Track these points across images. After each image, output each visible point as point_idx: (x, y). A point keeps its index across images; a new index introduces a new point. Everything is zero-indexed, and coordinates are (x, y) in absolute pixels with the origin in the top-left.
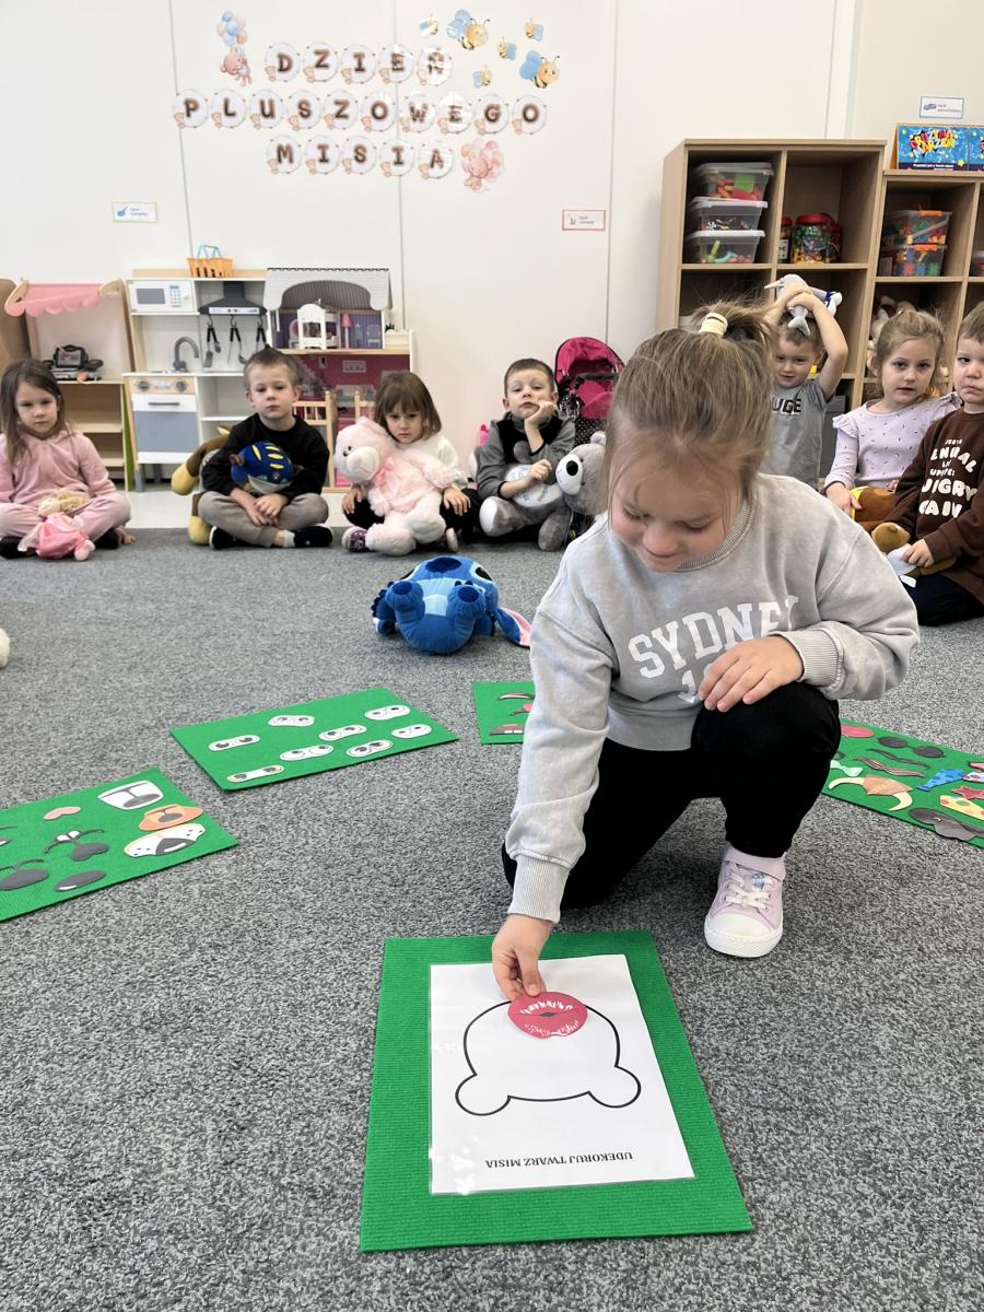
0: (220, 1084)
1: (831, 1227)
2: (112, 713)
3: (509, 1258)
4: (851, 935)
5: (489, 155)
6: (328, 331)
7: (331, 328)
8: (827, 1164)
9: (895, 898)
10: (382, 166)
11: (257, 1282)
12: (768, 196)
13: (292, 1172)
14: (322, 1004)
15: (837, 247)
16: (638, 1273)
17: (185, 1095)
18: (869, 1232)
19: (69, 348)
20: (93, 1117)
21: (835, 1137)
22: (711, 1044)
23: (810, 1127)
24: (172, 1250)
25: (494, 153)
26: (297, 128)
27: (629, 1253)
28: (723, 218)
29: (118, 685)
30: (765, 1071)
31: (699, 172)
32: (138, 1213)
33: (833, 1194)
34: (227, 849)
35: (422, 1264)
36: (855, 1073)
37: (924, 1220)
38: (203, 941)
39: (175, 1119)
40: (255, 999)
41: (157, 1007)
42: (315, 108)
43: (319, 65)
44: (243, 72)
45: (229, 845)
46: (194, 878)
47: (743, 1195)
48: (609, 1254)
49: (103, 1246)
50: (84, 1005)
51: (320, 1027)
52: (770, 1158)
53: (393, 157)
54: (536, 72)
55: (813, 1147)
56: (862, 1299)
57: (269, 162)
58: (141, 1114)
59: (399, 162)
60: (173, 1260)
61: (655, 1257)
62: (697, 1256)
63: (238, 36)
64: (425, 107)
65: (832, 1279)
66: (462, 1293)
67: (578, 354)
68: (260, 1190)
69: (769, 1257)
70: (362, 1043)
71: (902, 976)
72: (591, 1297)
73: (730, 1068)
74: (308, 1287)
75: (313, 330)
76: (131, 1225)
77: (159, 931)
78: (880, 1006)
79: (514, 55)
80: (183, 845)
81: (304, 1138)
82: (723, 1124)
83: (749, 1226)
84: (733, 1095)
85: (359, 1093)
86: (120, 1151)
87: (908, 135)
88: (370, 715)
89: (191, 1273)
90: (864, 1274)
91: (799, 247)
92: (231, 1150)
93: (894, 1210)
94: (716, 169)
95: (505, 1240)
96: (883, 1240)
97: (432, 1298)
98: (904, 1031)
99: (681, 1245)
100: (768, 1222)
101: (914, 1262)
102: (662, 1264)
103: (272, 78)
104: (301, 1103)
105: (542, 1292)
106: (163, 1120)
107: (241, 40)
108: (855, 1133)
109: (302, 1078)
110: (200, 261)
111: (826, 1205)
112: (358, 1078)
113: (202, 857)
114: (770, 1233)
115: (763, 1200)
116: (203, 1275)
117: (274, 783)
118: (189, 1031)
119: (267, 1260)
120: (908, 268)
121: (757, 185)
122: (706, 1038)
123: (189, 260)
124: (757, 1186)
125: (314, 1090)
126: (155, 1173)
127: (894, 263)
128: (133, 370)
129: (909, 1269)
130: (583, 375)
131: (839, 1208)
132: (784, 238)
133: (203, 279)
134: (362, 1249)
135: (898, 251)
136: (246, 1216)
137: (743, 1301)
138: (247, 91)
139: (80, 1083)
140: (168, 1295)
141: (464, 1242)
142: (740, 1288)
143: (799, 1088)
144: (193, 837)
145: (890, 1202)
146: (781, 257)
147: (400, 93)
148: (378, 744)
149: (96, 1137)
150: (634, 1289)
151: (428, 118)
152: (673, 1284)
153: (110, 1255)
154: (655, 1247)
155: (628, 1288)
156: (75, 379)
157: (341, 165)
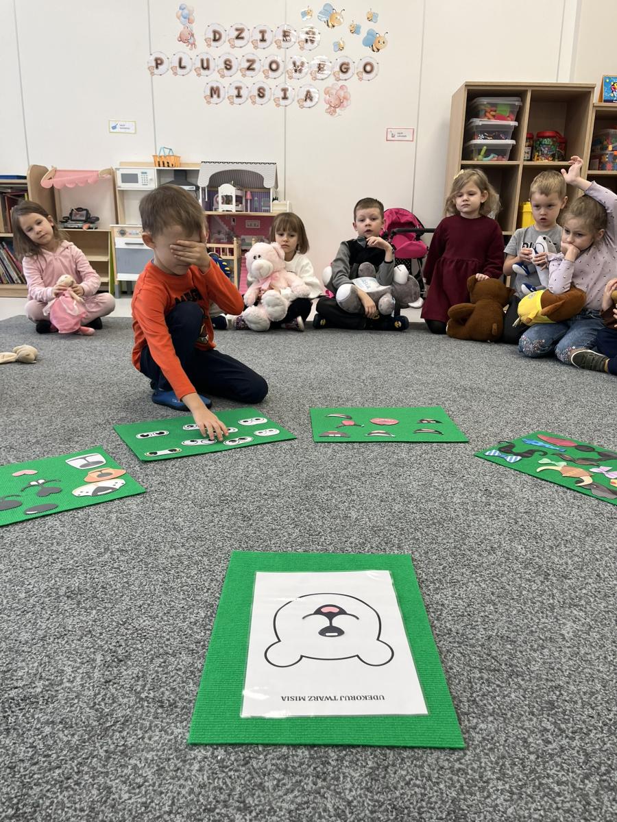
0: (111, 632)
1: (523, 749)
2: (79, 415)
3: (291, 753)
4: (549, 564)
5: (342, 93)
6: (236, 201)
7: (239, 199)
8: (522, 707)
9: (582, 542)
10: (274, 100)
11: (114, 759)
12: (518, 118)
13: (149, 690)
14: (185, 588)
15: (563, 152)
16: (380, 770)
17: (85, 638)
18: (549, 754)
19: (79, 209)
20: (23, 648)
21: (529, 690)
22: (447, 627)
23: (512, 683)
24: (61, 734)
25: (345, 92)
26: (223, 76)
27: (375, 756)
28: (488, 132)
29: (86, 400)
30: (482, 645)
31: (475, 102)
32: (42, 709)
33: (525, 726)
34: (138, 494)
35: (229, 754)
36: (546, 652)
37: (589, 750)
38: (114, 548)
39: (77, 653)
40: (141, 583)
41: (77, 585)
42: (234, 64)
43: (238, 37)
44: (191, 41)
45: (139, 492)
46: (114, 510)
47: (460, 724)
48: (361, 756)
49: (14, 729)
50: (30, 581)
51: (183, 602)
52: (481, 700)
53: (282, 94)
54: (373, 43)
55: (513, 696)
56: (542, 798)
57: (205, 97)
58: (55, 648)
59: (285, 98)
60: (60, 740)
61: (394, 760)
62: (424, 762)
63: (189, 19)
64: (303, 64)
65: (520, 783)
66: (255, 775)
67: (394, 218)
68: (126, 700)
69: (475, 766)
70: (209, 613)
71: (584, 591)
72: (345, 784)
73: (458, 642)
74: (149, 764)
75: (227, 200)
76: (36, 716)
77: (86, 540)
78: (567, 609)
79: (359, 31)
80: (111, 490)
81: (161, 669)
82: (450, 677)
83: (463, 745)
84: (459, 659)
85: (202, 643)
86: (37, 670)
87: (610, 82)
88: (241, 422)
89: (71, 750)
90: (543, 782)
91: (538, 151)
92: (111, 674)
93: (567, 740)
94: (485, 101)
95: (289, 742)
96: (558, 760)
97: (233, 777)
98: (583, 625)
99: (413, 754)
100: (477, 742)
101: (581, 776)
102: (398, 766)
103: (209, 45)
104: (162, 647)
105: (311, 778)
106: (69, 653)
107: (191, 21)
108: (543, 688)
109: (164, 632)
110: (161, 157)
111: (519, 734)
112: (203, 634)
113: (121, 498)
114: (478, 751)
115: (475, 728)
116: (78, 752)
117: (174, 458)
118: (95, 600)
119: (123, 745)
120: (609, 166)
121: (512, 112)
122: (443, 622)
123: (154, 156)
124: (471, 718)
125: (172, 640)
126: (58, 685)
127: (600, 162)
128: (117, 223)
129: (577, 780)
130: (395, 230)
131: (529, 736)
132: (528, 146)
133: (162, 168)
134: (189, 742)
135: (603, 155)
136: (114, 716)
137: (454, 794)
138: (193, 53)
139: (19, 627)
140: (53, 764)
141: (260, 742)
142: (453, 785)
143: (506, 657)
144: (117, 487)
145: (564, 735)
146: (526, 158)
147: (288, 55)
148: (244, 439)
149: (23, 661)
150: (376, 780)
151: (305, 70)
152: (405, 779)
153: (18, 735)
154: (394, 755)
155: (372, 779)
156: (82, 228)
157: (249, 100)
